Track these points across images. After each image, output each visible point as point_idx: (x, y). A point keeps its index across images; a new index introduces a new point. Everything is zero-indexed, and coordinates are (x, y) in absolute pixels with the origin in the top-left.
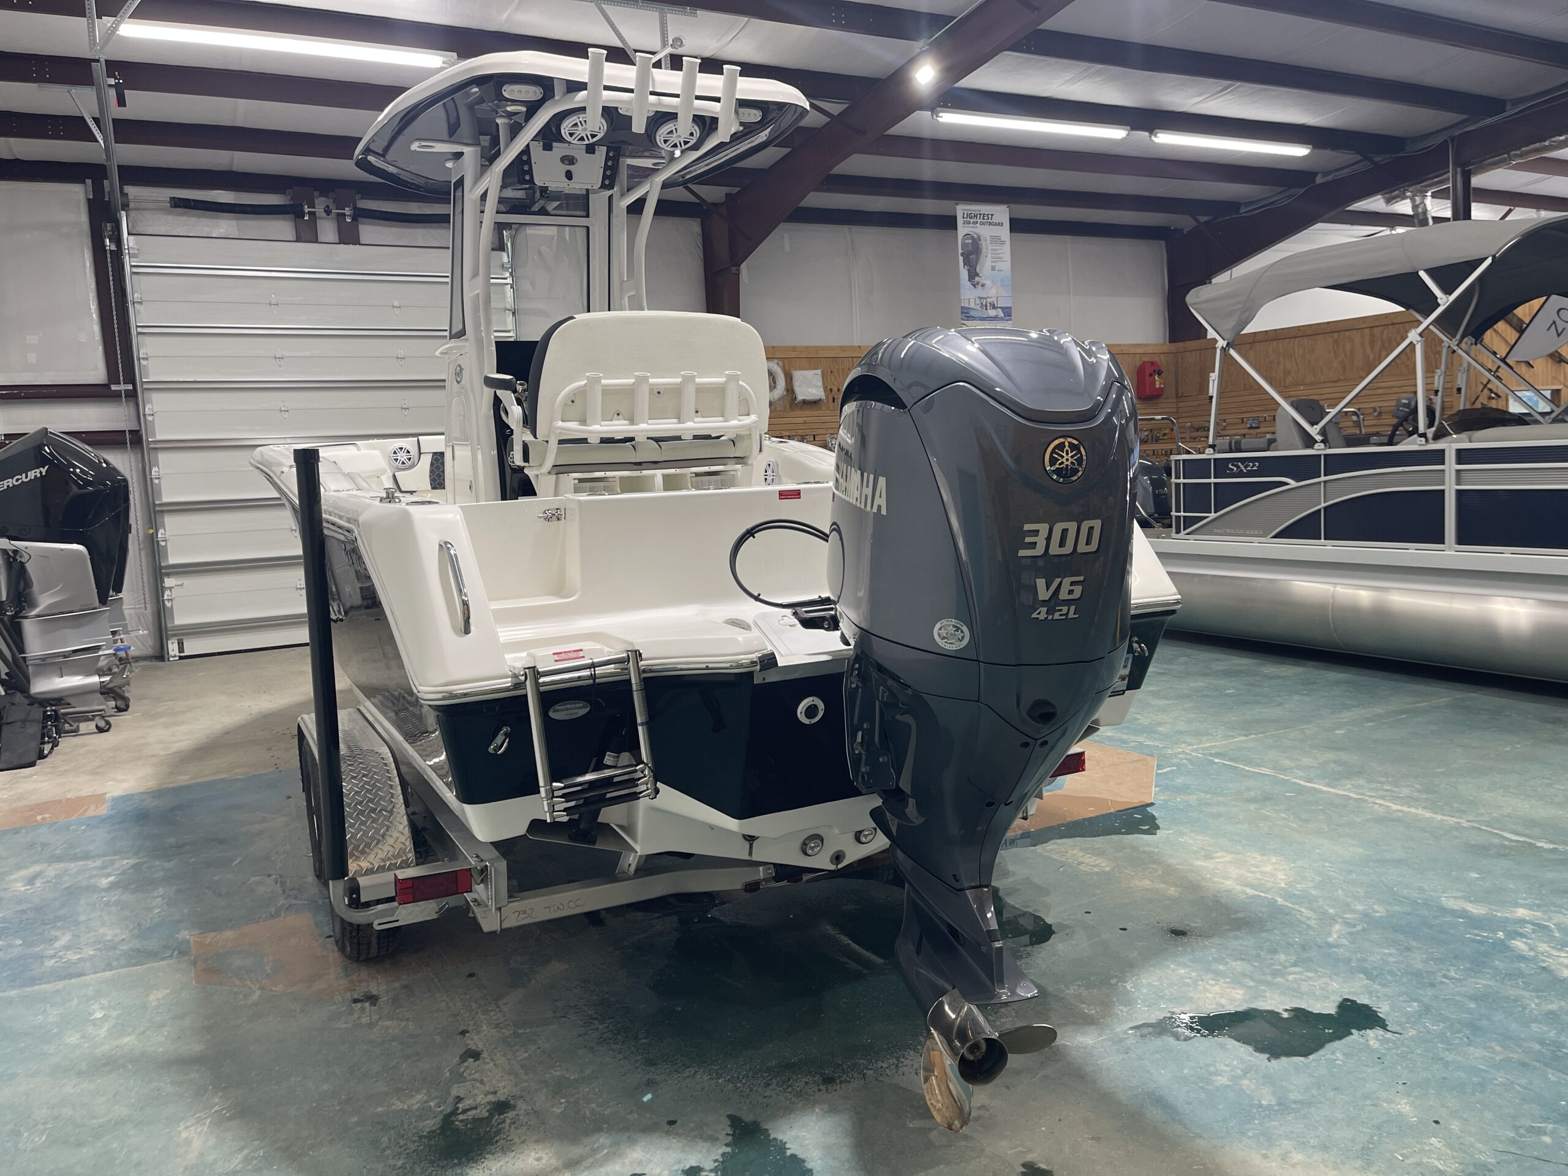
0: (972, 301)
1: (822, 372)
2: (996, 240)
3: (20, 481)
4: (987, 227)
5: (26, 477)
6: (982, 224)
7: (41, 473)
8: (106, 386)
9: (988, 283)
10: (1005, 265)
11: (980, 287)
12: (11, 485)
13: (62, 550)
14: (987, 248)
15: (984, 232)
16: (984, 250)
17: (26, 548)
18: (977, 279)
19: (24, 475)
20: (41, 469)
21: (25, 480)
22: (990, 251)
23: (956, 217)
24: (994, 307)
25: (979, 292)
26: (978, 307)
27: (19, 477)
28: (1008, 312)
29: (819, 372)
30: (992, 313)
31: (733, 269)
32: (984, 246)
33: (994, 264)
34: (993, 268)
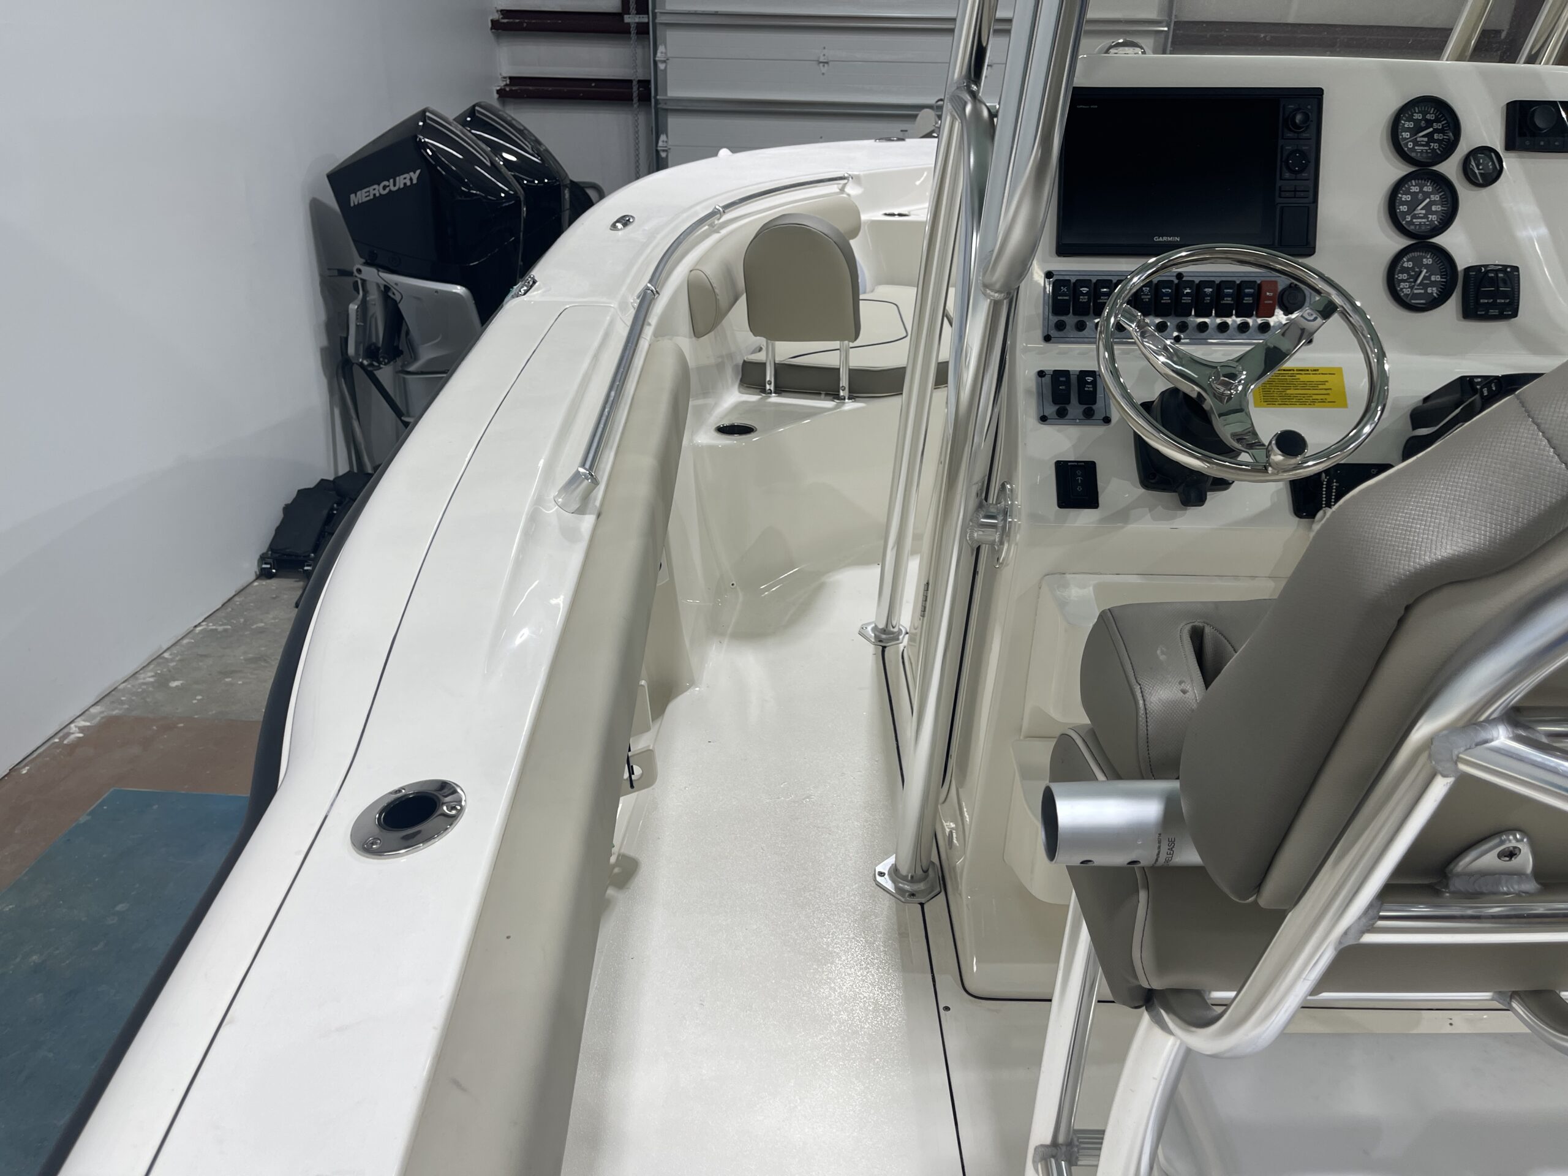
3: (387, 190)
5: (395, 185)
7: (411, 179)
8: (618, 16)
12: (378, 195)
13: (437, 291)
17: (396, 284)
19: (391, 181)
20: (412, 174)
21: (394, 189)
27: (386, 183)
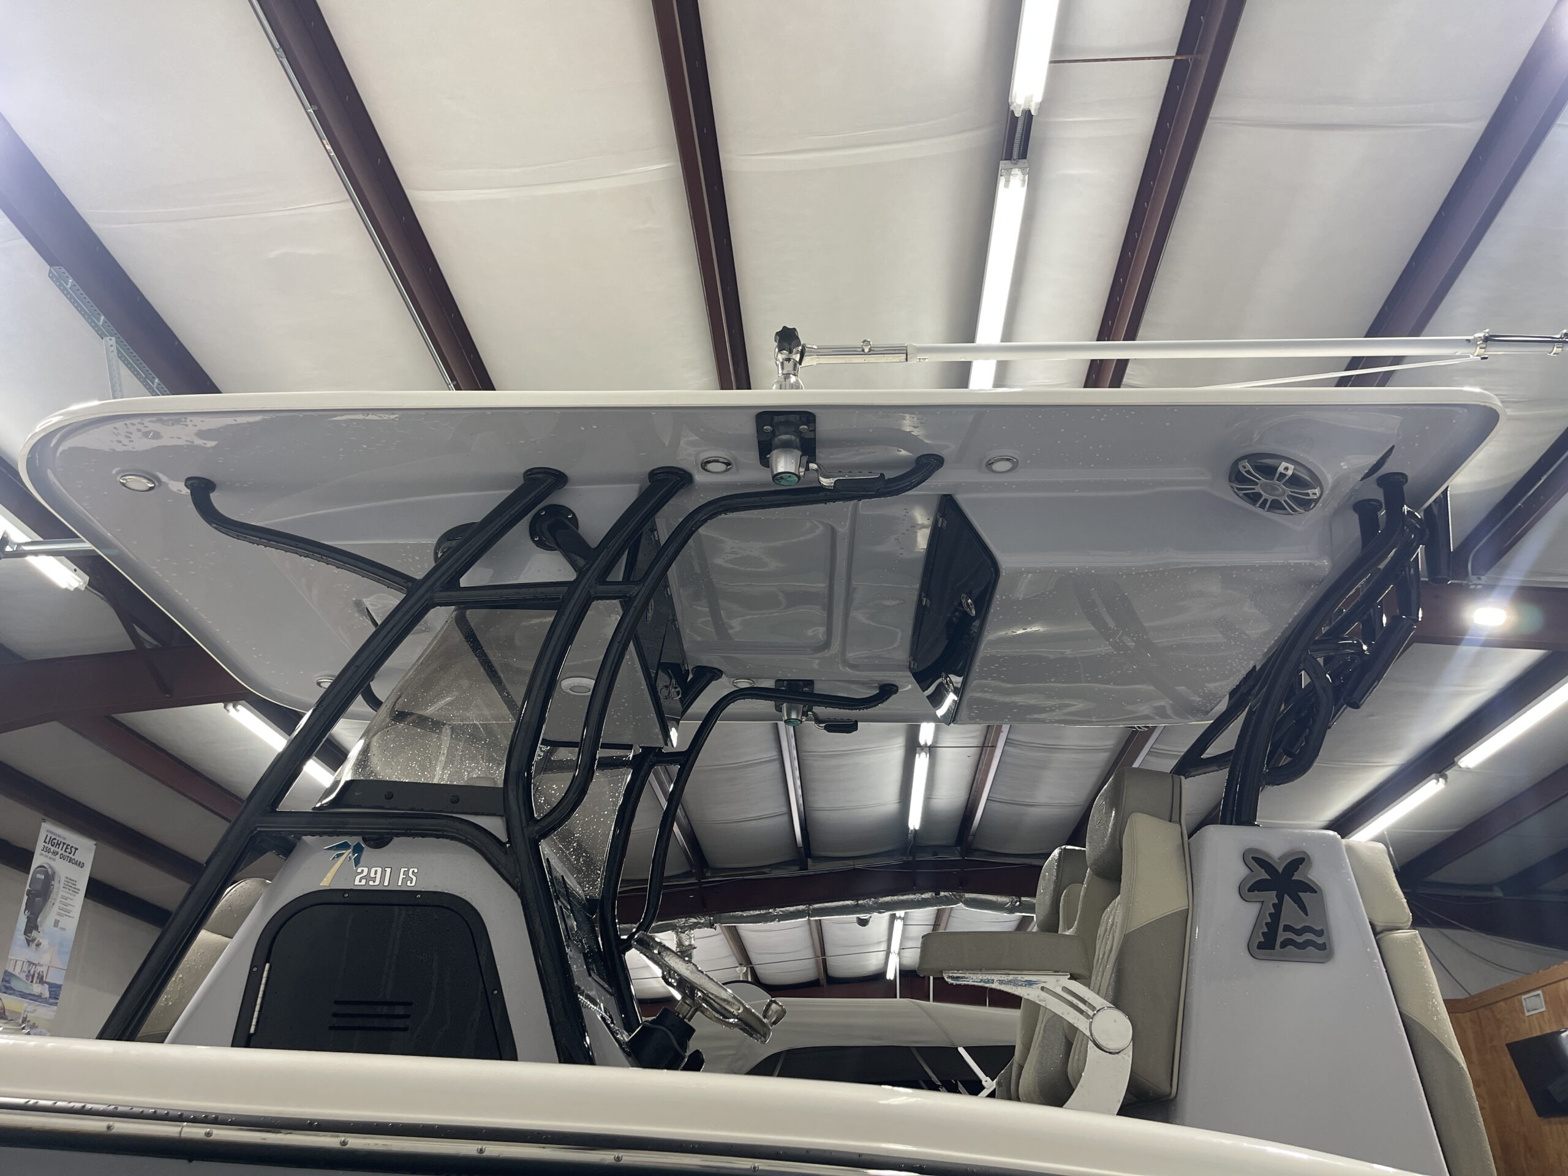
0: (19, 964)
2: (71, 884)
4: (66, 863)
6: (62, 857)
9: (45, 943)
10: (71, 924)
11: (33, 946)
14: (59, 891)
15: (62, 869)
16: (53, 895)
18: (34, 933)
22: (59, 899)
24: (41, 981)
25: (29, 954)
26: (23, 976)
28: (55, 991)
30: (37, 989)
32: (55, 890)
33: (58, 918)
34: (56, 923)
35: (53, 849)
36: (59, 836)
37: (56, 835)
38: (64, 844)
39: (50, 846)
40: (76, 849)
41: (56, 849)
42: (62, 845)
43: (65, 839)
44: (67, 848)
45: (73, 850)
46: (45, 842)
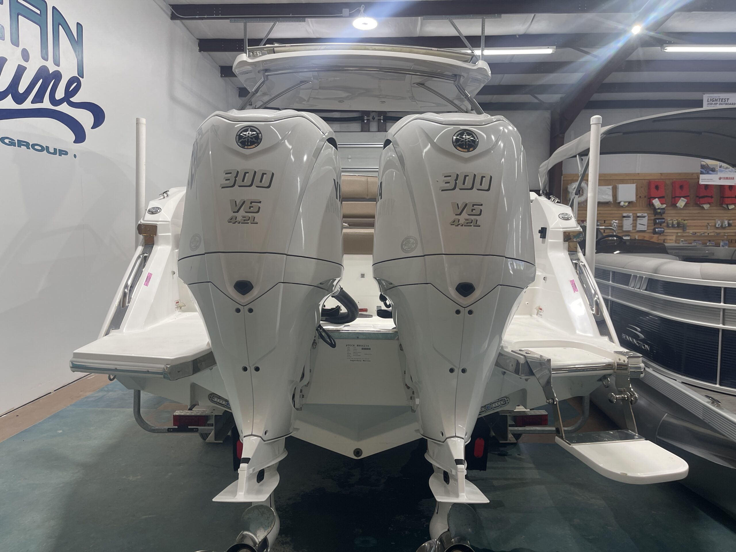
1: (613, 188)
6: (721, 104)
23: (702, 101)
29: (611, 187)
31: (561, 135)
35: (713, 103)
36: (716, 97)
37: (713, 97)
38: (720, 99)
39: (711, 102)
40: (728, 99)
41: (716, 102)
42: (718, 100)
43: (719, 97)
44: (722, 100)
45: (726, 100)
46: (708, 101)
